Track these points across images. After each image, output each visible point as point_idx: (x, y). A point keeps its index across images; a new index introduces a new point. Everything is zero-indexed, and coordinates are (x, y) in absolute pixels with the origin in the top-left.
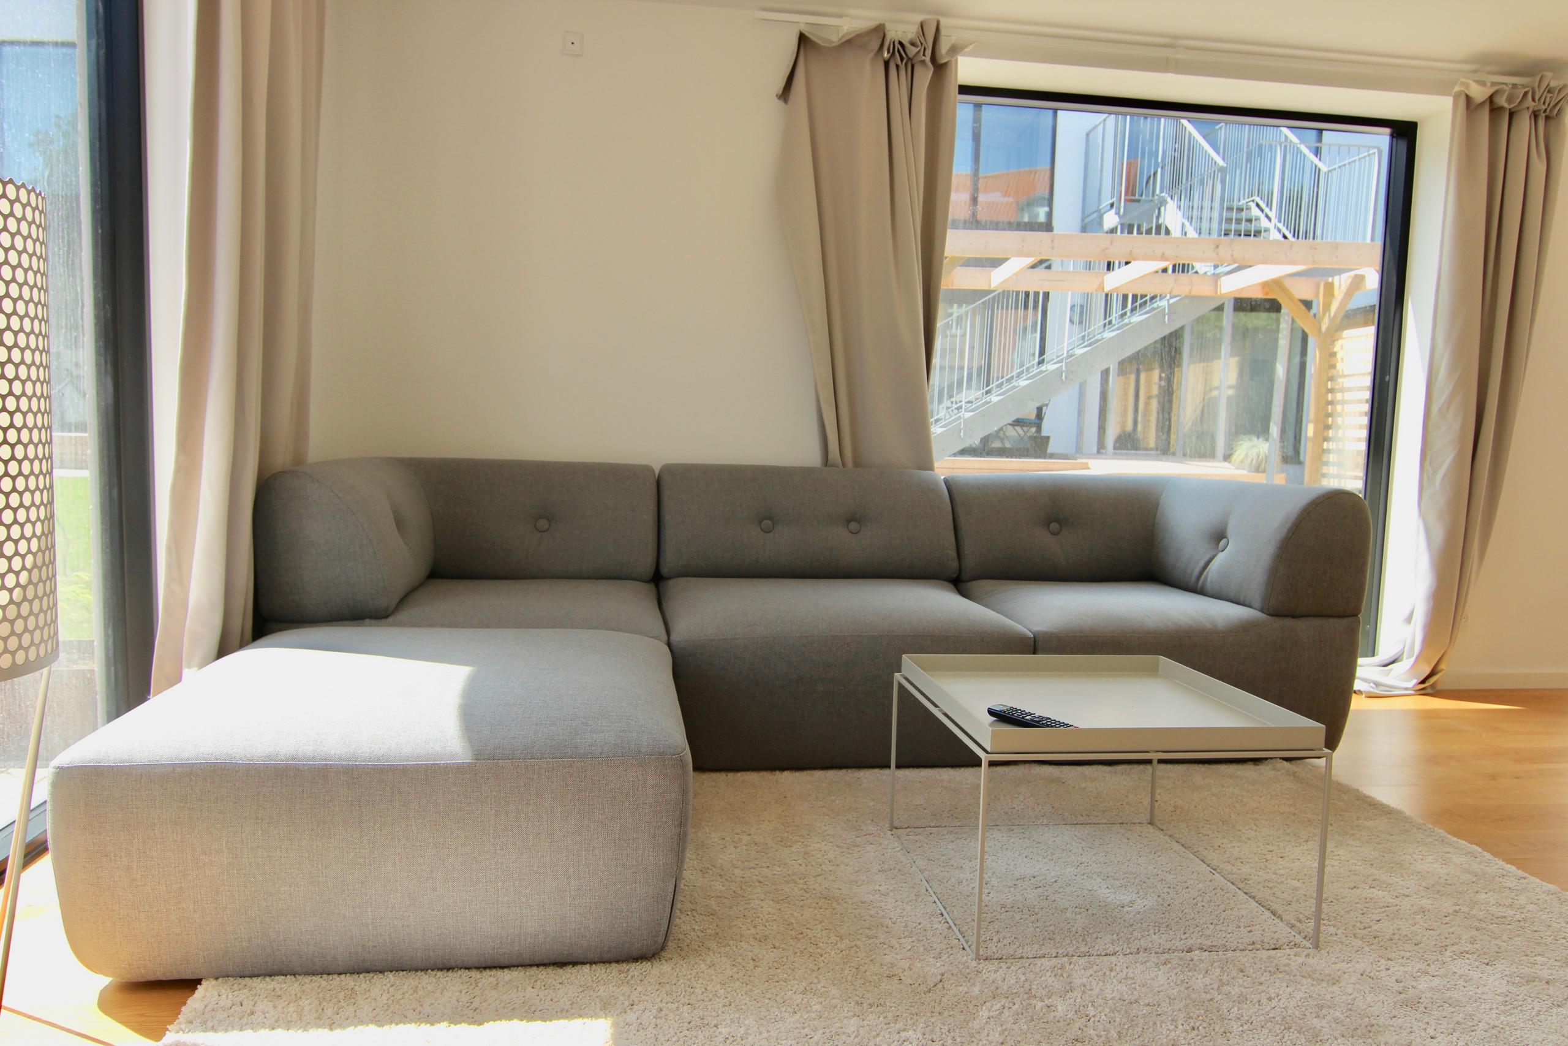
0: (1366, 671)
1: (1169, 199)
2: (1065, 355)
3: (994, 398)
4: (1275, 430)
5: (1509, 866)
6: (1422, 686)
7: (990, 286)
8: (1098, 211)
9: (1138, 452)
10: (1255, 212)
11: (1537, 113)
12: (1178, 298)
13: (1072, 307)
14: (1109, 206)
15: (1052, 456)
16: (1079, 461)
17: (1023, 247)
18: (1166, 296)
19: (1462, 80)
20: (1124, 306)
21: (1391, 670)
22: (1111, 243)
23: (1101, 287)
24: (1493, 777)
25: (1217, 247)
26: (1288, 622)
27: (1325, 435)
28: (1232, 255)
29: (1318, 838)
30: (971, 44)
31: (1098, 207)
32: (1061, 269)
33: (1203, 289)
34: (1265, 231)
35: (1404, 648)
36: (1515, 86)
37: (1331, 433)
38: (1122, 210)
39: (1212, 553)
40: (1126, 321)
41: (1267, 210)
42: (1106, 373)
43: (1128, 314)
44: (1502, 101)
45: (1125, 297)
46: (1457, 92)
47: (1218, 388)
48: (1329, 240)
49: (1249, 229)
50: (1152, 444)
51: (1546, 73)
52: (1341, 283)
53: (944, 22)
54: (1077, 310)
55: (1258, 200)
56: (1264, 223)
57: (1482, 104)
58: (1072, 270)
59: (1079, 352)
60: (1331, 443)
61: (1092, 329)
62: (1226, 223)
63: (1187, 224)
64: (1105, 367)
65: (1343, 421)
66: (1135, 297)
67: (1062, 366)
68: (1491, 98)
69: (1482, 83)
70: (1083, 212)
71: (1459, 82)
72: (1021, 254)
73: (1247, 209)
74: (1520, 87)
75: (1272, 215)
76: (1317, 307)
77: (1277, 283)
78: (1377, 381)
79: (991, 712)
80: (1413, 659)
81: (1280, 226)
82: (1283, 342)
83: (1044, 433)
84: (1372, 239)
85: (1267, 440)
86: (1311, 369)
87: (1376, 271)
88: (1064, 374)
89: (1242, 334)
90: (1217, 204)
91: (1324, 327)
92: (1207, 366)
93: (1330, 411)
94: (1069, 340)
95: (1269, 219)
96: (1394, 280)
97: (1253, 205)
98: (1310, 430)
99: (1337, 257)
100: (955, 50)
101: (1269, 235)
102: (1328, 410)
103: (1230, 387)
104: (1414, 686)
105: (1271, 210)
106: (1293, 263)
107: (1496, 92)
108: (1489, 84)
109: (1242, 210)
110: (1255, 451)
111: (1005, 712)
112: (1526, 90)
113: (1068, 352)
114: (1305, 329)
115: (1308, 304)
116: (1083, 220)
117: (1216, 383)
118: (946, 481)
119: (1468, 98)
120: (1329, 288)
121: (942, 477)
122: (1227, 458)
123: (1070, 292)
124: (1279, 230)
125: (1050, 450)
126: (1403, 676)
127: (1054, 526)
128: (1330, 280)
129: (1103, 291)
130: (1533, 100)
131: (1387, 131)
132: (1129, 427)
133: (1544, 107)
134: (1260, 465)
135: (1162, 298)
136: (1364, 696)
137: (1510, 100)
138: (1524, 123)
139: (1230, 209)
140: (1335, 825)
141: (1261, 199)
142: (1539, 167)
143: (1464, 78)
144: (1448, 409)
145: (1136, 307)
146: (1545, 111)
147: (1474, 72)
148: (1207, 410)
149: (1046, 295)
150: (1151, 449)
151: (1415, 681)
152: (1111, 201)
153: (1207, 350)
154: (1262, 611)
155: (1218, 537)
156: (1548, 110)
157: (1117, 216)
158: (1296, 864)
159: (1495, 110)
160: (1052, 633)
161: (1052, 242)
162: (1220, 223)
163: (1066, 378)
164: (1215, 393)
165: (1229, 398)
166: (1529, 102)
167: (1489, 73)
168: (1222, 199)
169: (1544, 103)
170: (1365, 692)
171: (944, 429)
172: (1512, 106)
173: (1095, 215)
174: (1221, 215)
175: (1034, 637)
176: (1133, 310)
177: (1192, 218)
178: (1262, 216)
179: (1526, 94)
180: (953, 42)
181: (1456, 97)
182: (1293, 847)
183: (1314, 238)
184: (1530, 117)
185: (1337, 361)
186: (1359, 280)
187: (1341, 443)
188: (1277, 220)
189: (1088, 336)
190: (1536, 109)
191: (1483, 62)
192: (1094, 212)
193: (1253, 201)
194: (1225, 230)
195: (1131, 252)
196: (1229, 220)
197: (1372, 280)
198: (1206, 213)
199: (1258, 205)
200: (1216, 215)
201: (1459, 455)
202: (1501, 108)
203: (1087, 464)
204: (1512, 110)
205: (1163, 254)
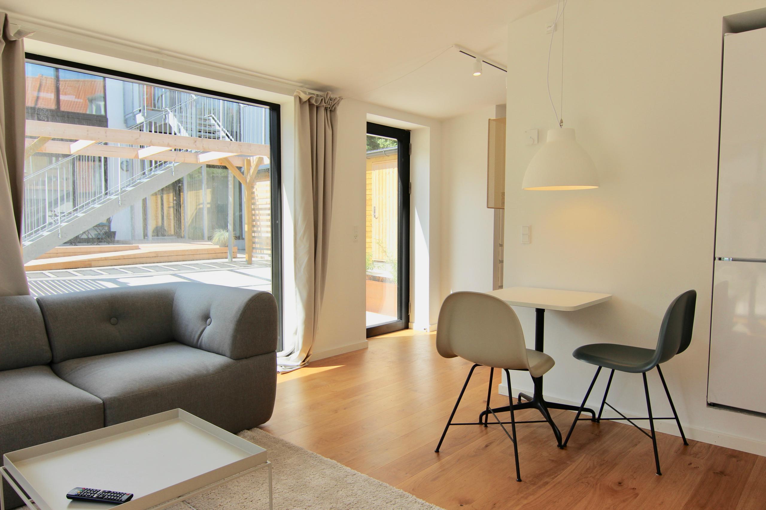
0: (281, 358)
1: (170, 112)
2: (120, 191)
3: (80, 215)
4: (230, 227)
5: (348, 468)
6: (304, 363)
7: (70, 153)
8: (133, 113)
9: (165, 237)
10: (213, 122)
11: (327, 108)
12: (179, 163)
13: (122, 163)
14: (139, 111)
15: (118, 242)
16: (134, 245)
17: (88, 134)
18: (172, 163)
19: (297, 90)
20: (151, 165)
21: (291, 357)
22: (140, 136)
23: (137, 156)
24: (336, 411)
25: (195, 142)
26: (244, 362)
27: (253, 230)
28: (203, 146)
29: (267, 481)
30: (32, 32)
31: (133, 111)
32: (113, 146)
33: (190, 159)
34: (218, 132)
35: (295, 346)
36: (317, 95)
37: (255, 229)
38: (146, 114)
39: (204, 327)
40: (153, 173)
41: (218, 121)
42: (145, 200)
43: (153, 169)
44: (313, 102)
45: (151, 162)
46: (295, 95)
47: (202, 204)
48: (247, 142)
49: (210, 130)
50: (173, 233)
51: (329, 92)
52: (254, 160)
53: (10, 15)
54: (125, 163)
55: (213, 116)
56: (217, 128)
57: (306, 102)
58: (119, 146)
59: (129, 189)
60: (256, 233)
61: (134, 176)
62: (199, 126)
63: (180, 125)
64: (144, 197)
65: (260, 223)
66: (156, 162)
67: (119, 197)
68: (309, 100)
69: (305, 93)
70: (125, 112)
71: (296, 91)
72: (86, 138)
73: (208, 120)
74: (319, 96)
75: (220, 124)
76: (245, 169)
77: (226, 159)
78: (273, 223)
79: (69, 497)
80: (299, 351)
81: (225, 130)
82: (231, 186)
83: (113, 230)
84: (265, 143)
85: (227, 231)
86: (244, 200)
87: (268, 157)
88: (120, 202)
89: (212, 178)
90: (194, 116)
91: (248, 181)
92: (197, 193)
93: (254, 219)
94: (121, 183)
95: (219, 126)
96: (277, 177)
97: (211, 118)
98: (246, 228)
99: (251, 150)
100: (20, 33)
101: (220, 133)
102: (253, 218)
103: (208, 203)
104: (301, 363)
105: (220, 121)
106: (232, 152)
107: (311, 98)
108: (308, 93)
109: (206, 120)
110: (223, 237)
111: (79, 495)
112: (322, 98)
113: (121, 189)
114: (240, 181)
115: (239, 168)
116: (125, 116)
117: (201, 201)
118: (38, 301)
119: (300, 99)
120: (249, 162)
121: (35, 298)
122: (210, 238)
123: (119, 158)
124: (224, 132)
125: (117, 238)
126: (295, 360)
127: (113, 320)
128: (249, 158)
129: (138, 158)
130: (325, 103)
131: (268, 107)
132: (160, 224)
133: (329, 106)
134: (225, 244)
135: (171, 163)
136: (280, 374)
137: (316, 101)
138: (322, 112)
139: (200, 119)
140: (274, 468)
141: (215, 116)
142: (329, 132)
143: (298, 90)
144: (303, 238)
145: (157, 166)
146: (329, 108)
147: (302, 87)
148: (198, 214)
149: (106, 159)
150: (172, 235)
151: (301, 361)
152: (139, 109)
153: (195, 185)
154: (231, 358)
155: (206, 317)
156: (331, 108)
157: (143, 117)
158: (259, 503)
159: (311, 105)
160: (115, 398)
161: (106, 133)
162: (196, 127)
163: (121, 204)
164: (201, 206)
165: (208, 208)
166: (323, 104)
167: (307, 88)
168: (196, 115)
169: (329, 105)
170: (281, 372)
171: (49, 233)
172: (317, 104)
173: (131, 115)
174: (196, 123)
175: (103, 402)
176: (156, 167)
177: (182, 122)
178: (216, 124)
179: (322, 99)
180: (19, 28)
181: (295, 97)
182: (256, 491)
183: (240, 141)
184: (324, 110)
185: (255, 196)
186: (261, 160)
187: (260, 234)
188: (223, 127)
189: (132, 181)
190: (326, 107)
191: (306, 84)
192: (130, 113)
193: (211, 116)
194: (199, 129)
195: (151, 141)
196: (200, 125)
197: (267, 161)
198: (189, 120)
199: (213, 118)
200: (194, 121)
201: (309, 259)
202: (313, 104)
203: (138, 246)
204: (318, 106)
205: (168, 143)
